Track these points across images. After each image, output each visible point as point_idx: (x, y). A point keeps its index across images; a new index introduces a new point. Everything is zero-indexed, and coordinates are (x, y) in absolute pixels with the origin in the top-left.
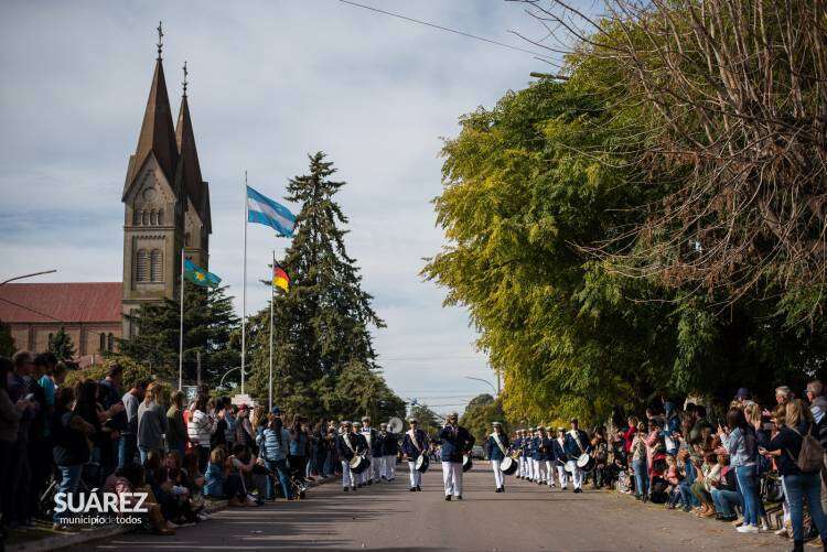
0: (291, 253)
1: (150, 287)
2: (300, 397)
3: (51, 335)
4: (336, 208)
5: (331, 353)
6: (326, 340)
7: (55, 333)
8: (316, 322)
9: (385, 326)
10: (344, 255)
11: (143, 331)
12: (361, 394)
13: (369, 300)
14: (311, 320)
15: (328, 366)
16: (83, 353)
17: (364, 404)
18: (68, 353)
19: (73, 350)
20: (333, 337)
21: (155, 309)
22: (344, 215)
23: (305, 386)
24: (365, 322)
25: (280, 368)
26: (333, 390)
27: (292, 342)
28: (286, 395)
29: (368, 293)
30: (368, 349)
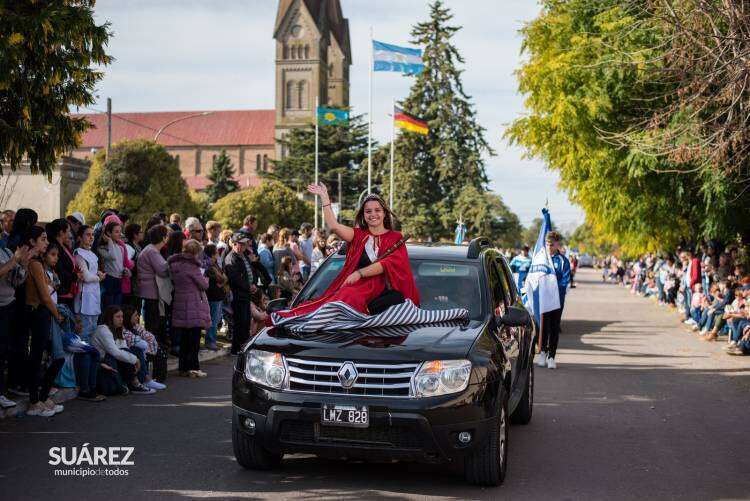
0: (415, 91)
1: (299, 114)
2: (422, 218)
3: (214, 157)
4: (454, 51)
5: (449, 178)
6: (445, 166)
7: (218, 153)
8: (435, 151)
10: (461, 91)
11: (292, 153)
12: (475, 215)
13: (483, 132)
14: (433, 150)
16: (242, 171)
17: (477, 225)
18: (228, 173)
19: (232, 170)
20: (450, 164)
21: (302, 134)
22: (461, 56)
23: (427, 207)
24: (480, 151)
25: (405, 191)
26: (451, 211)
27: (416, 168)
28: (410, 215)
29: (482, 126)
30: (483, 175)
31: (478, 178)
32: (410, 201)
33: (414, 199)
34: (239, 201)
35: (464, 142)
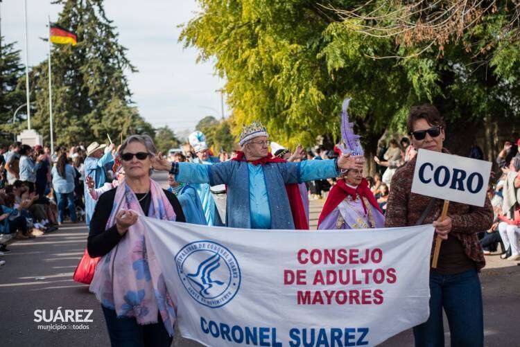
0: (63, 16)
2: (75, 128)
5: (97, 93)
6: (92, 82)
8: (83, 69)
9: (137, 71)
10: (104, 17)
12: (122, 124)
13: (124, 52)
14: (81, 68)
15: (96, 102)
17: (125, 130)
20: (98, 80)
23: (79, 119)
24: (122, 69)
25: (59, 105)
26: (100, 122)
27: (67, 85)
28: (64, 126)
29: (124, 46)
30: (126, 89)
31: (122, 92)
32: (63, 114)
33: (66, 112)
35: (107, 61)
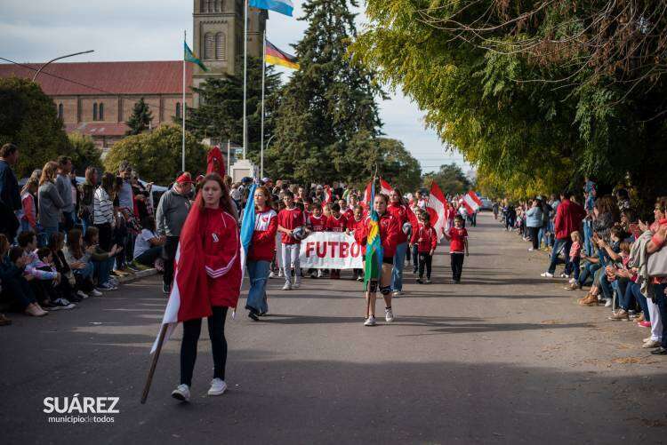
0: (309, 34)
1: (215, 64)
2: (315, 160)
5: (343, 121)
6: (338, 109)
8: (328, 94)
9: (389, 98)
19: (151, 116)
20: (344, 108)
24: (373, 95)
25: (298, 134)
26: (343, 155)
31: (371, 121)
32: (302, 144)
33: (305, 142)
34: (136, 144)
